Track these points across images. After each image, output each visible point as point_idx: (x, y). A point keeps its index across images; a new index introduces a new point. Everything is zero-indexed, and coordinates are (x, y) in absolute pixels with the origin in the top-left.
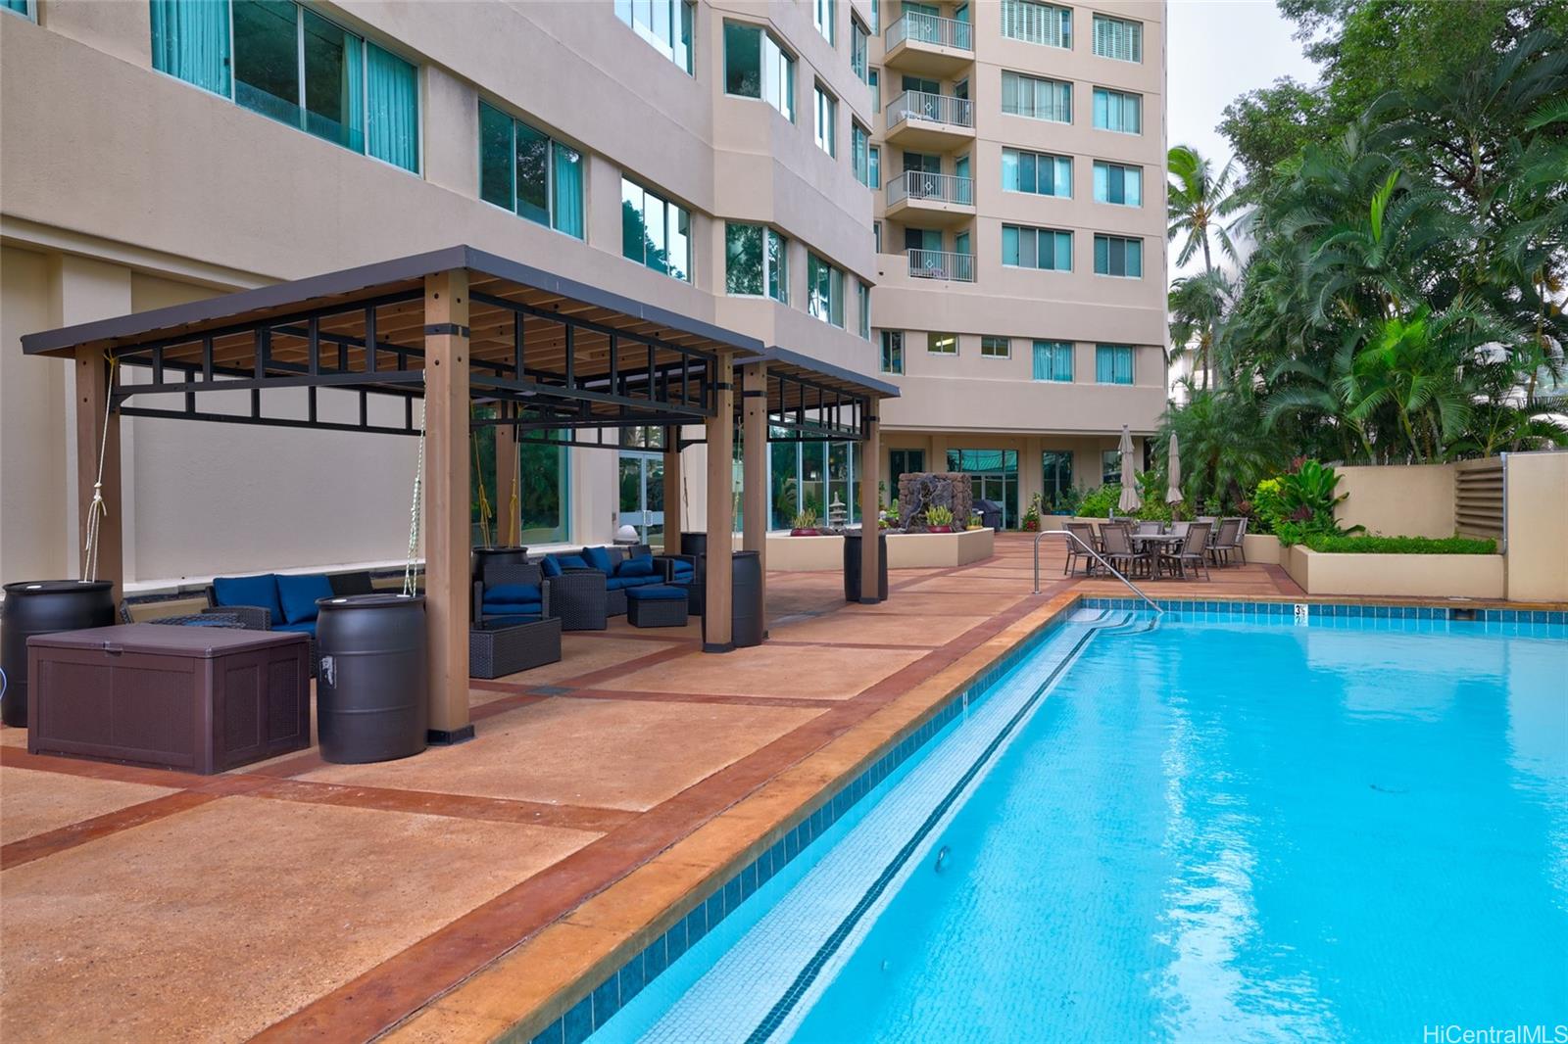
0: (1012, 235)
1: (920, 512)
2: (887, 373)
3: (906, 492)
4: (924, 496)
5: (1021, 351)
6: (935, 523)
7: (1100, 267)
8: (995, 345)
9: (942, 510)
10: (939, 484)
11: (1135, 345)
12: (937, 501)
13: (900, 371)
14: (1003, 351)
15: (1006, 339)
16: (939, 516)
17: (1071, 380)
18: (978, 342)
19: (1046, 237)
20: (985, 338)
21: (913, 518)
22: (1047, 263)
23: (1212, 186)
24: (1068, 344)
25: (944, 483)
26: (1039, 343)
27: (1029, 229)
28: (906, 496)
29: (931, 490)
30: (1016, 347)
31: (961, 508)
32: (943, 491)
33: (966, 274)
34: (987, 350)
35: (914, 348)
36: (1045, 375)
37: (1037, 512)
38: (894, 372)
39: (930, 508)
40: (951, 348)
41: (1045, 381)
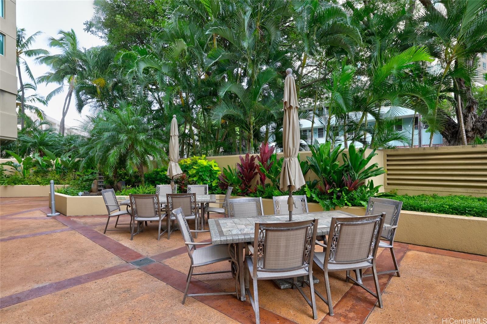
23: (24, 41)
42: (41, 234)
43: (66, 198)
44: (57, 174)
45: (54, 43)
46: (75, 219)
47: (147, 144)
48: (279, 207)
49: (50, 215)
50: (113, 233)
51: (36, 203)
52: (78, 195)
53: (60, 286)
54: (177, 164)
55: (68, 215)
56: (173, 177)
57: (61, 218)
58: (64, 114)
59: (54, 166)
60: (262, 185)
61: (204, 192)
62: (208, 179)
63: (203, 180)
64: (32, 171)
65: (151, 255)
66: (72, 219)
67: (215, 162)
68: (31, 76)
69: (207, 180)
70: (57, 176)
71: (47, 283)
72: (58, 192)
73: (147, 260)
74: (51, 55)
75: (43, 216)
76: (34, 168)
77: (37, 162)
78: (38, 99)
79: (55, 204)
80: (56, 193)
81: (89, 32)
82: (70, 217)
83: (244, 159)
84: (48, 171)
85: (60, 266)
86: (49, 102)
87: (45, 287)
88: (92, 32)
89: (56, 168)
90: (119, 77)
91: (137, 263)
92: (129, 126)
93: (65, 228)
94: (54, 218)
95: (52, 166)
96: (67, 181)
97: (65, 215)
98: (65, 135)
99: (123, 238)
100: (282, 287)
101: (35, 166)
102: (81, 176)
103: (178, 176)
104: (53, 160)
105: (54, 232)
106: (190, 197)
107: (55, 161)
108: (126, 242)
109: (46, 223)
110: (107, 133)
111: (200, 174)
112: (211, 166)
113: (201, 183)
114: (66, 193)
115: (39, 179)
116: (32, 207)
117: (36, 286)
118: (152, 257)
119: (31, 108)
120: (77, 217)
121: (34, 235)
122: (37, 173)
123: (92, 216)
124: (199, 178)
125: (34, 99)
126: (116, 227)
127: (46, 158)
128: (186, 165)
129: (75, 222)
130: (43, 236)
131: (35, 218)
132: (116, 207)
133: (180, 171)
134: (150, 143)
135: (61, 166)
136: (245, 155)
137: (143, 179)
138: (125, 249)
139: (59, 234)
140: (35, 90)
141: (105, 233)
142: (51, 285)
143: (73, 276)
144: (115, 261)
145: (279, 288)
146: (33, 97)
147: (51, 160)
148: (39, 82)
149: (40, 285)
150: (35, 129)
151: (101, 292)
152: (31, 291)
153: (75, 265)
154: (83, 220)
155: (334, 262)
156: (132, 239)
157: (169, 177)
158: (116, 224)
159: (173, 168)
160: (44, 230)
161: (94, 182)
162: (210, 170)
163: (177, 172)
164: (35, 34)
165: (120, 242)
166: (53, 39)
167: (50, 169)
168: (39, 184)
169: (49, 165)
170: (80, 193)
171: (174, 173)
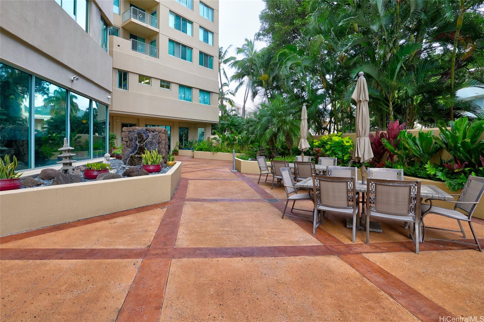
0: (172, 44)
1: (137, 153)
2: (121, 89)
3: (127, 139)
4: (139, 142)
5: (175, 88)
6: (149, 163)
7: (201, 63)
8: (165, 84)
9: (155, 153)
10: (150, 134)
11: (211, 92)
12: (149, 146)
13: (126, 89)
14: (168, 87)
15: (169, 83)
16: (152, 158)
17: (191, 101)
18: (159, 82)
19: (184, 48)
20: (162, 81)
21: (132, 157)
22: (184, 57)
23: (223, 54)
24: (190, 88)
25: (152, 133)
26: (181, 86)
27: (178, 44)
28: (127, 142)
29: (145, 138)
30: (173, 86)
31: (164, 150)
32: (153, 139)
33: (155, 54)
34: (162, 86)
35: (132, 80)
36: (183, 99)
37: (177, 148)
38: (124, 89)
39: (146, 152)
40: (148, 83)
41: (183, 100)
42: (227, 180)
43: (240, 161)
44: (239, 146)
45: (239, 51)
46: (245, 175)
47: (292, 124)
48: (372, 176)
49: (233, 171)
50: (263, 185)
51: (227, 164)
52: (248, 160)
53: (231, 200)
54: (306, 140)
55: (241, 172)
56: (302, 150)
57: (238, 174)
58: (245, 102)
59: (237, 141)
60: (391, 162)
61: (333, 163)
62: (340, 153)
63: (335, 154)
64: (226, 143)
65: (279, 198)
66: (243, 175)
67: (349, 139)
68: (226, 77)
69: (338, 154)
70: (239, 148)
71: (227, 198)
72: (238, 158)
73: (276, 200)
74: (237, 60)
75: (230, 171)
76: (226, 142)
77: (228, 137)
78: (230, 93)
79: (235, 164)
80: (236, 158)
81: (258, 41)
82: (243, 173)
83: (375, 136)
84: (234, 144)
85: (233, 194)
86: (236, 94)
87: (226, 199)
88: (260, 40)
89: (238, 142)
90: (276, 72)
91: (269, 200)
92: (279, 111)
93: (239, 178)
94: (234, 173)
95: (236, 140)
96: (244, 151)
97: (240, 172)
98: (245, 117)
99: (267, 188)
100: (348, 226)
101: (227, 140)
102: (252, 148)
103: (306, 149)
104: (237, 136)
105: (234, 180)
106: (311, 165)
107: (238, 137)
108: (268, 190)
109: (230, 175)
110: (265, 118)
111: (332, 148)
112: (343, 142)
113: (334, 156)
114: (241, 158)
115: (229, 149)
116: (225, 166)
117: (223, 198)
118: (279, 199)
119: (226, 99)
120: (246, 174)
121: (224, 180)
122: (228, 145)
123: (255, 174)
124: (332, 152)
125: (228, 93)
126: (266, 182)
127: (233, 135)
128: (324, 141)
129: (244, 176)
130: (228, 181)
131: (226, 172)
132: (265, 169)
133: (308, 146)
134: (295, 123)
135: (241, 140)
136: (375, 132)
137: (291, 151)
138: (266, 193)
139: (235, 181)
140: (228, 86)
141: (258, 184)
142: (228, 199)
143: (238, 198)
144: (258, 197)
145: (346, 227)
146: (228, 92)
147: (236, 136)
148: (231, 80)
149: (224, 198)
150: (228, 115)
151: (247, 206)
152: (221, 199)
153: (239, 195)
154: (249, 176)
155: (375, 211)
156: (272, 189)
157: (300, 150)
158: (266, 180)
159: (302, 143)
160: (229, 178)
161: (258, 152)
162: (342, 146)
163: (305, 146)
164: (229, 48)
165: (265, 190)
166: (238, 48)
167: (235, 142)
168: (229, 152)
169: (235, 140)
170: (250, 159)
171: (303, 147)
